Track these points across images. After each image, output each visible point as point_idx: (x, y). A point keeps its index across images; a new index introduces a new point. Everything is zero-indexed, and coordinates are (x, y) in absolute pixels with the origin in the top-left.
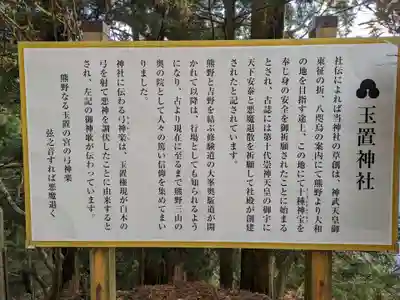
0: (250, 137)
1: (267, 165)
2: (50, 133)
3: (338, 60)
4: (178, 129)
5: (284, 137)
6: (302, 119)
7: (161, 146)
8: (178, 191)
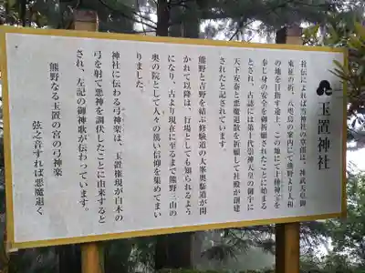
0: (236, 128)
1: (251, 151)
2: (36, 125)
3: (304, 64)
4: (172, 120)
5: (263, 127)
6: (278, 112)
7: (157, 137)
8: (173, 179)
